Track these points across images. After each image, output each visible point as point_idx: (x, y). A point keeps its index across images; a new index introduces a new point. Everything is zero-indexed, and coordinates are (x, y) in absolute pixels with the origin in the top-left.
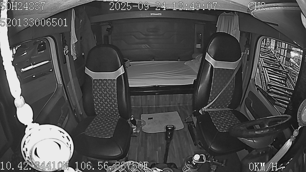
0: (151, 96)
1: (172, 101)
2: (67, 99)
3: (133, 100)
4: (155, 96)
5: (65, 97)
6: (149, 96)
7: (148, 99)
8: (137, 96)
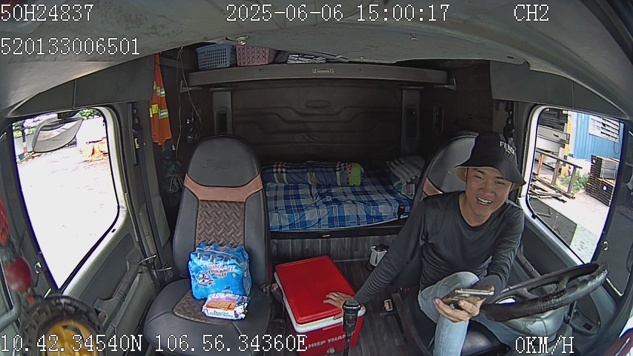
0: (312, 240)
1: (356, 251)
2: (137, 240)
3: (276, 249)
4: (320, 240)
5: (133, 237)
6: (309, 239)
7: (306, 247)
8: (283, 240)
